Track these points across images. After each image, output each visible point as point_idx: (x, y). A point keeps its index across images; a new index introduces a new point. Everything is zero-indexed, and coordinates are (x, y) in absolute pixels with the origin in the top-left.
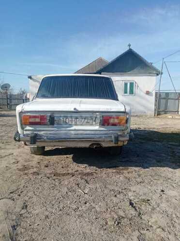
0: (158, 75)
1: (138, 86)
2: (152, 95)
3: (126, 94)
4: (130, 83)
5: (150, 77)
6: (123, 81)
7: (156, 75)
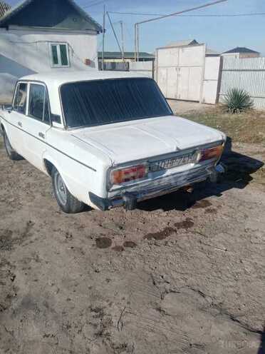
0: (98, 33)
1: (73, 51)
2: (94, 66)
3: (56, 65)
4: (61, 46)
5: (87, 36)
6: (48, 42)
7: (96, 32)
